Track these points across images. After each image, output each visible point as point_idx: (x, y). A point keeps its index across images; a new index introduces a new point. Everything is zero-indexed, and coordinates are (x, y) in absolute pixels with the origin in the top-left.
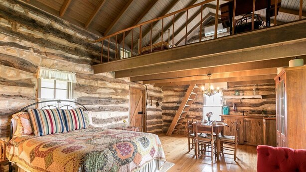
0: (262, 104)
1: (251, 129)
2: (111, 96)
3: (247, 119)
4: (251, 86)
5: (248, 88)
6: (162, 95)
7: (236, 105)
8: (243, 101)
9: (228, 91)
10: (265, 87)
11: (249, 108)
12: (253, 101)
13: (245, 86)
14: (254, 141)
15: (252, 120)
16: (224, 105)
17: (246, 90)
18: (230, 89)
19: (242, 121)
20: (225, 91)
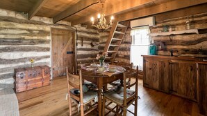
0: (200, 41)
1: (179, 75)
2: (23, 37)
3: (173, 61)
4: (183, 19)
5: (180, 22)
6: (99, 37)
7: (165, 43)
8: (174, 38)
9: (156, 28)
10: (204, 18)
11: (181, 47)
12: (186, 38)
13: (177, 20)
14: (183, 91)
15: (181, 62)
16: (151, 44)
17: (177, 25)
18: (158, 25)
19: (167, 64)
20: (153, 28)
